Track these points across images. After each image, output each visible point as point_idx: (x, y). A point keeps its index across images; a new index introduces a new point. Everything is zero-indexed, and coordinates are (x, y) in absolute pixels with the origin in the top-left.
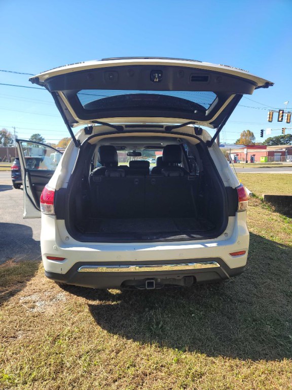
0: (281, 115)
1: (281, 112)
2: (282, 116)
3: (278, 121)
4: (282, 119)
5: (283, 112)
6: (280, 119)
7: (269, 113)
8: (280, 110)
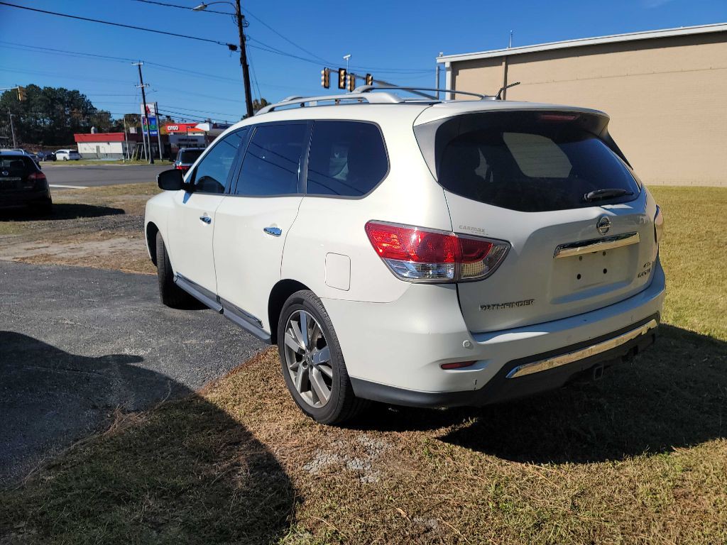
0: (343, 78)
1: (342, 72)
2: (345, 79)
3: (340, 87)
4: (345, 84)
5: (345, 74)
6: (342, 84)
7: (323, 72)
8: (340, 69)
